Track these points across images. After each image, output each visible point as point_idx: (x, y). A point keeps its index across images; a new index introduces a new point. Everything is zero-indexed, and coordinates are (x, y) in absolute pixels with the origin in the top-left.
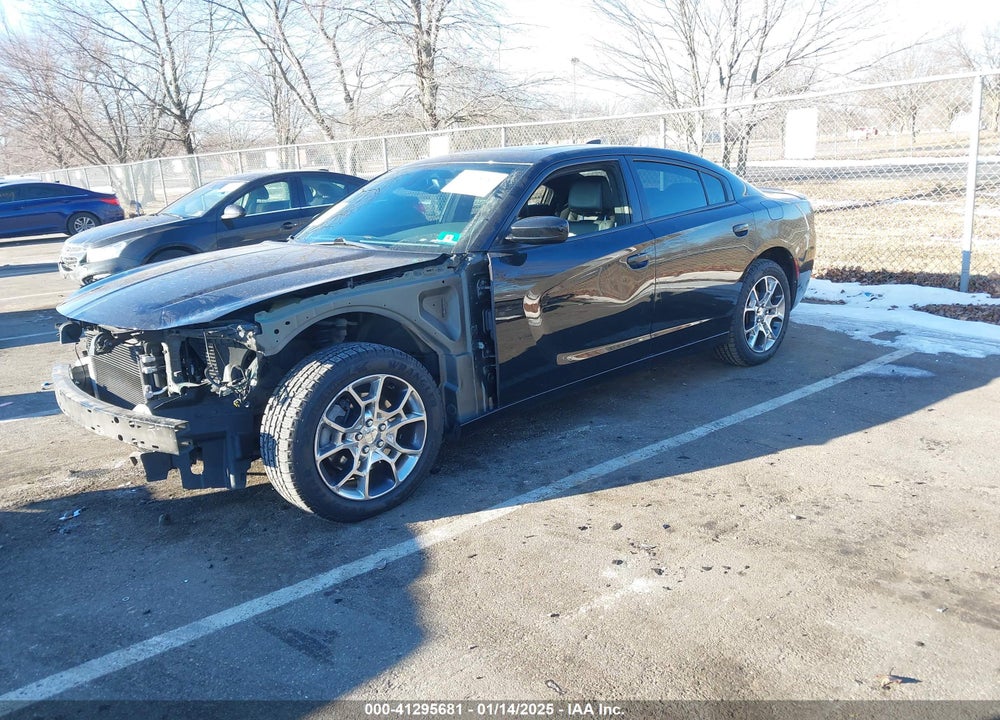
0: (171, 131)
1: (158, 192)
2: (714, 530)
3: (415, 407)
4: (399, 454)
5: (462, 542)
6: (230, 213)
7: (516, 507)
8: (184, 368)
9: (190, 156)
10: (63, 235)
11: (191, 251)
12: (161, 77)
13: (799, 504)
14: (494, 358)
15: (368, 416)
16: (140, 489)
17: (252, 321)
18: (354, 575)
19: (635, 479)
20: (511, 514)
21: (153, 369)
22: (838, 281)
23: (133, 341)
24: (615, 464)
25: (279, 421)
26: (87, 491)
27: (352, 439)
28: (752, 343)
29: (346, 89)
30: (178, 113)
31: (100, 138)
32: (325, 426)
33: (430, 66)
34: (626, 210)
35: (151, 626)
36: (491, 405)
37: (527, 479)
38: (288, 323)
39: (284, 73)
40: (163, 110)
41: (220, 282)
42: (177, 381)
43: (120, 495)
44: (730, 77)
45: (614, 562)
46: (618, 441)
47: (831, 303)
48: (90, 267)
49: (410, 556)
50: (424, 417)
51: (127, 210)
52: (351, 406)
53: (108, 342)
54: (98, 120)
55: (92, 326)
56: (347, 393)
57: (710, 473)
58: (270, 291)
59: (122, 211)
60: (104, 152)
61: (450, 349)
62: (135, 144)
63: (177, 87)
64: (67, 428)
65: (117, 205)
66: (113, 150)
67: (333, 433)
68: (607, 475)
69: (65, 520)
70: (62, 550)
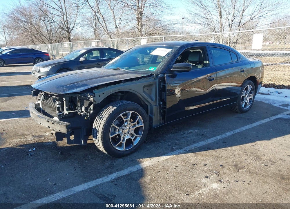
0: (65, 35)
1: (60, 53)
2: (238, 168)
3: (140, 122)
4: (135, 137)
5: (155, 167)
6: (82, 59)
7: (171, 156)
8: (69, 106)
9: (70, 42)
10: (33, 64)
11: (70, 70)
12: (63, 19)
13: (265, 160)
14: (165, 107)
15: (126, 124)
16: (53, 142)
17: (92, 92)
18: (121, 176)
19: (209, 149)
20: (170, 158)
21: (60, 106)
22: (267, 88)
23: (54, 97)
24: (202, 143)
25: (99, 124)
26: (37, 142)
27: (121, 131)
28: (243, 106)
29: (116, 24)
30: (67, 30)
31: (44, 36)
32: (113, 126)
33: (141, 18)
34: (208, 62)
35: (56, 189)
36: (163, 122)
37: (174, 147)
38: (103, 93)
39: (98, 19)
40: (63, 29)
41: (82, 80)
42: (67, 110)
43: (47, 144)
44: (232, 24)
45: (205, 177)
46: (202, 136)
47: (265, 94)
48: (41, 73)
49: (138, 170)
50: (143, 125)
51: (51, 57)
52: (121, 120)
53: (47, 97)
54: (44, 31)
55: (42, 91)
56: (120, 116)
57: (233, 148)
58: (98, 83)
59: (50, 57)
60: (46, 41)
61: (152, 104)
62: (54, 39)
63: (67, 22)
64: (32, 122)
65: (48, 56)
66: (48, 40)
67: (115, 129)
68: (200, 147)
69: (31, 151)
70: (29, 161)
